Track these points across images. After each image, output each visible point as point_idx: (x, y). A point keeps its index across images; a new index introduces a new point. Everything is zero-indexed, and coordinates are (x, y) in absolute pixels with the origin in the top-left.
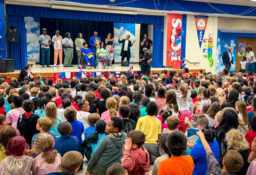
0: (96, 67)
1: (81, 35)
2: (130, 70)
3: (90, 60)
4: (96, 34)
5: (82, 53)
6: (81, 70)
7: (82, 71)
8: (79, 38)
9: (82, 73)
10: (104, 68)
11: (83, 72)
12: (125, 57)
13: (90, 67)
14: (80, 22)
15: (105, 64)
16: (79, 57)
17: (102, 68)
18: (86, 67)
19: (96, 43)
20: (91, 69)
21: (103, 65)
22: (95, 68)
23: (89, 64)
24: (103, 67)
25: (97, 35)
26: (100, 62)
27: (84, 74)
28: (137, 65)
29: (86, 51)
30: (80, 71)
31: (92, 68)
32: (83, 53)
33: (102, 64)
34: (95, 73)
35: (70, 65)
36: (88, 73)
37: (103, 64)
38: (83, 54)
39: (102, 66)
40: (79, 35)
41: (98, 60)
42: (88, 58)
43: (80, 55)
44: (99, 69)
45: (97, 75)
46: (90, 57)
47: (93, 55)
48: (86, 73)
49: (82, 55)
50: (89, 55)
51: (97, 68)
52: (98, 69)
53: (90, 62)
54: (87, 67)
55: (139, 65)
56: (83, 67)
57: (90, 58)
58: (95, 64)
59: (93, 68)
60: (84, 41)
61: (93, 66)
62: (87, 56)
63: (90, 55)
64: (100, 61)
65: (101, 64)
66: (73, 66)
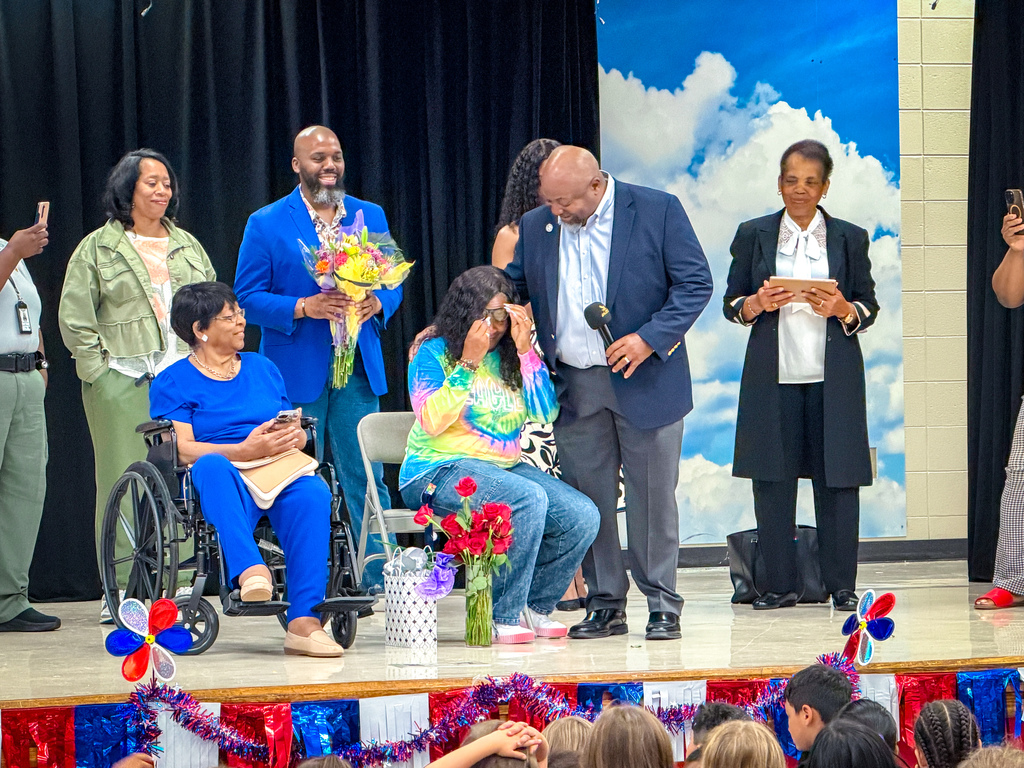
0: (363, 627)
1: (153, 177)
2: (850, 650)
3: (265, 522)
4: (321, 158)
5: (155, 434)
6: (146, 680)
7: (155, 693)
8: (128, 224)
9: (164, 719)
10: (475, 637)
11: (181, 702)
12: (801, 481)
13: (267, 628)
14: (136, 13)
15: (479, 580)
16: (121, 491)
17: (443, 641)
18: (214, 627)
19: (343, 271)
20: (291, 652)
21: (460, 599)
22: (344, 636)
23: (257, 582)
24: (459, 626)
25: (341, 165)
26: (417, 555)
27: (192, 724)
28: (937, 573)
29: (210, 403)
30: (131, 687)
31: (295, 641)
32: (183, 431)
33: (447, 575)
34: (345, 713)
35: (10, 612)
36: (242, 714)
37: (460, 582)
38: (174, 447)
39: (444, 610)
40: (131, 186)
41: (385, 519)
42: (244, 492)
43: (142, 454)
44: (404, 643)
45: (367, 740)
46: (266, 484)
47: (309, 450)
48: (214, 709)
49: (164, 460)
50: (263, 453)
51: (379, 643)
52: (393, 655)
53: (267, 558)
54: (236, 629)
55: (965, 581)
56: (178, 630)
57: (265, 498)
58: (348, 581)
59: (321, 638)
60: (195, 264)
61: (319, 613)
62: (234, 475)
63: (280, 451)
64: (406, 540)
65: (421, 578)
66: (51, 624)
